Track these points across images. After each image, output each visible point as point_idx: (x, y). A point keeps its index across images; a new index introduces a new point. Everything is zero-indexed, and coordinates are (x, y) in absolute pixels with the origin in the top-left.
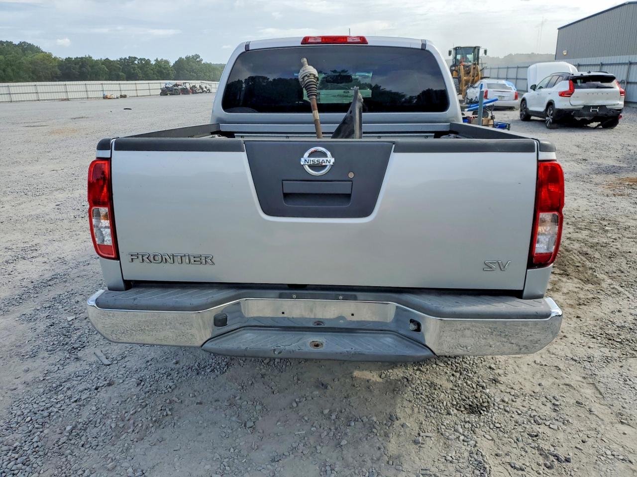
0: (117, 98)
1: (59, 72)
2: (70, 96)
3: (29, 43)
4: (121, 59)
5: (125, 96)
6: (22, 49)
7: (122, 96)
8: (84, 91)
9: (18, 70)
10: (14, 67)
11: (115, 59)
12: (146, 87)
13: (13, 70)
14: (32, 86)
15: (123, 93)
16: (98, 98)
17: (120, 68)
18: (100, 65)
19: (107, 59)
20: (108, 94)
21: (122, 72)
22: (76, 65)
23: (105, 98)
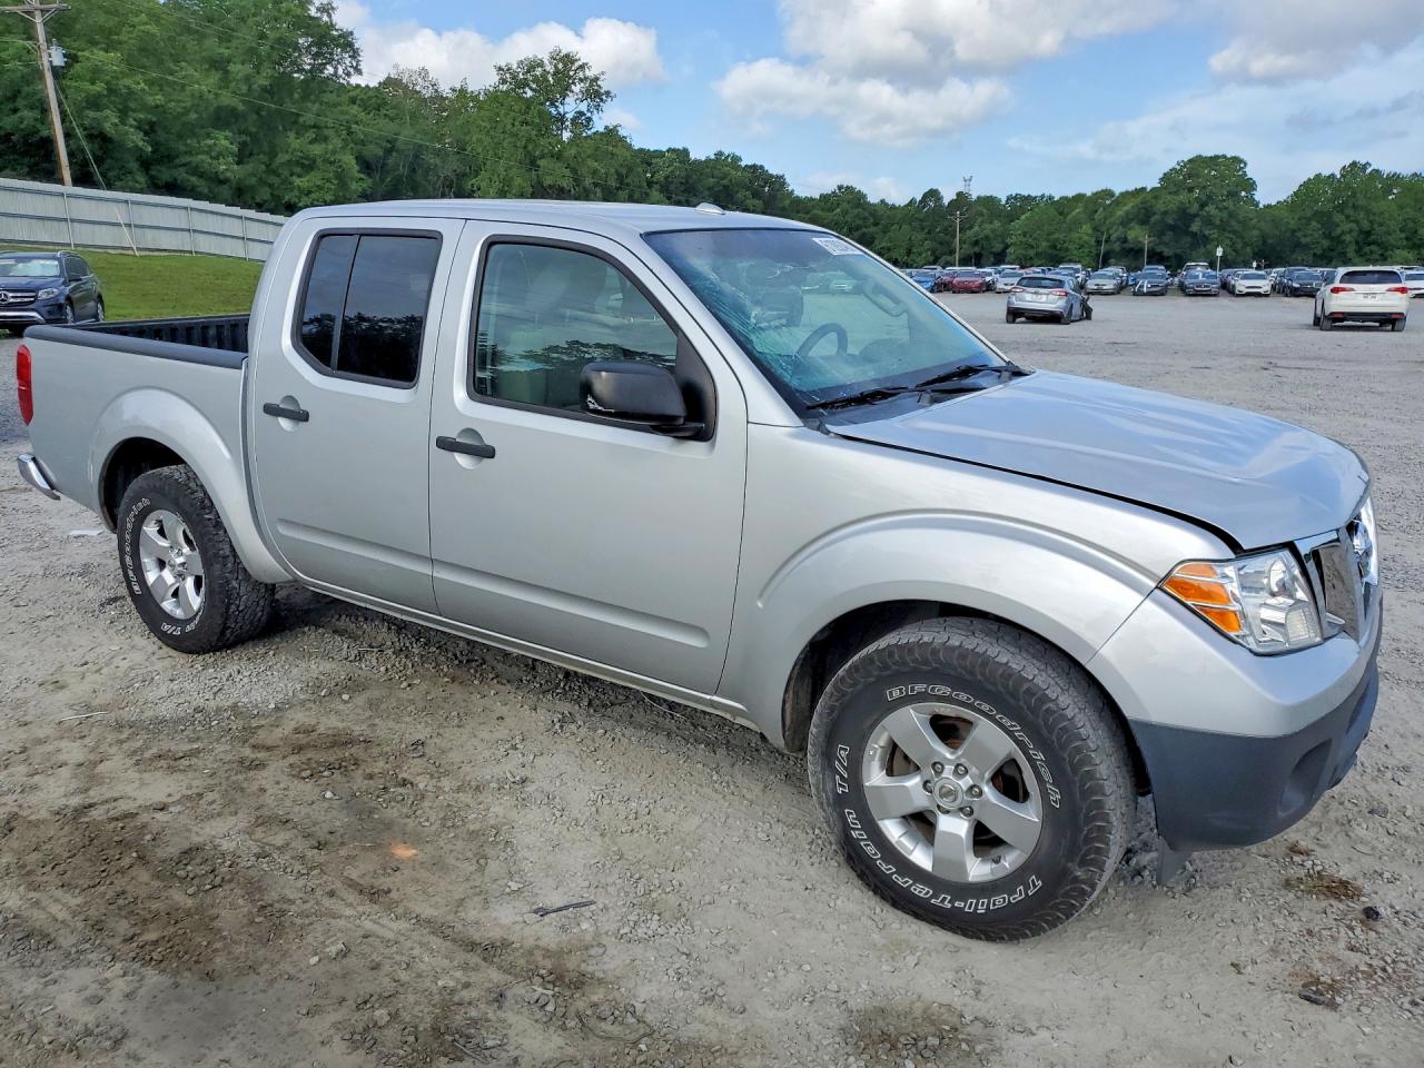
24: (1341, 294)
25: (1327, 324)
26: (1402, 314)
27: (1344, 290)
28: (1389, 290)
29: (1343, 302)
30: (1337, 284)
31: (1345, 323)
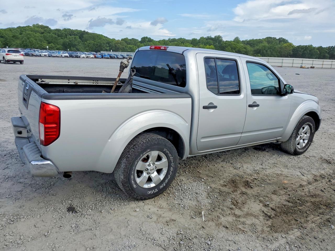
0: (308, 68)
1: (292, 53)
2: (284, 65)
3: (283, 38)
4: (329, 47)
5: (313, 68)
6: (279, 41)
7: (311, 67)
8: (291, 63)
9: (273, 51)
10: (271, 50)
11: (326, 47)
12: (330, 63)
13: (270, 51)
14: (267, 59)
15: (314, 66)
16: (297, 67)
17: (327, 51)
18: (315, 50)
19: (321, 47)
20: (303, 66)
21: (328, 54)
22: (302, 49)
23: (301, 67)
24: (9, 55)
25: (7, 62)
26: (23, 60)
27: (9, 54)
28: (19, 55)
29: (10, 57)
30: (7, 53)
31: (10, 62)
